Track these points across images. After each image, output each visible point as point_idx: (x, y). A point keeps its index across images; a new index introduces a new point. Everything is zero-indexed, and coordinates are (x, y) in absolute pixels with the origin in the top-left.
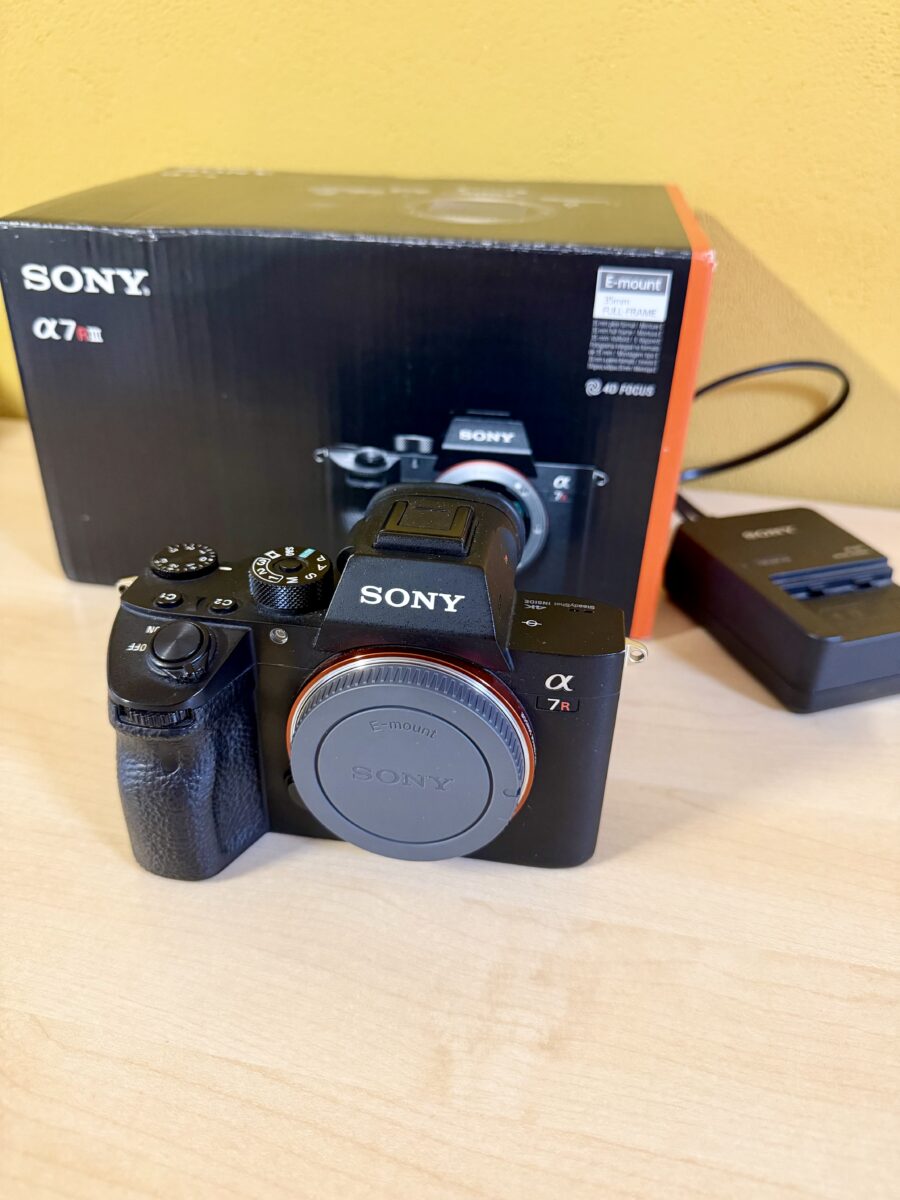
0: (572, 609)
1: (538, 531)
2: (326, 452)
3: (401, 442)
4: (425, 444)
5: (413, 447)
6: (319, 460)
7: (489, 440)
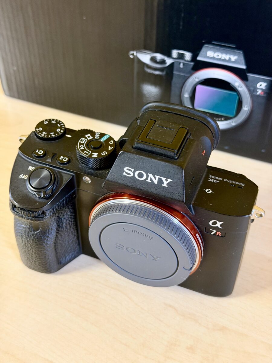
0: (232, 184)
1: (246, 108)
2: (135, 53)
3: (175, 53)
4: (188, 56)
5: (181, 56)
6: (131, 57)
7: (223, 58)
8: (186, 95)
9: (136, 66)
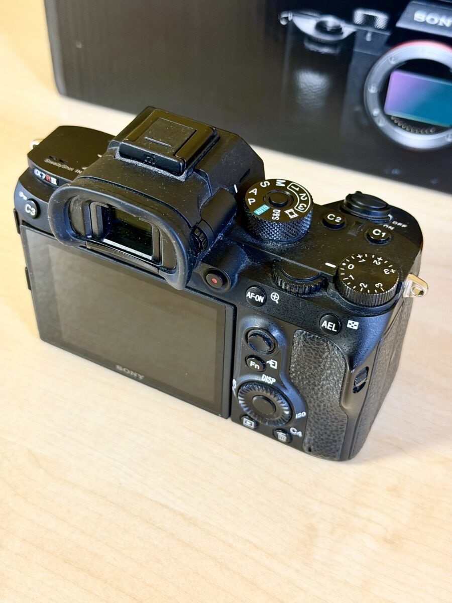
2: (290, 16)
4: (381, 19)
5: (369, 21)
6: (283, 23)
7: (441, 24)
8: (373, 90)
9: (290, 39)
